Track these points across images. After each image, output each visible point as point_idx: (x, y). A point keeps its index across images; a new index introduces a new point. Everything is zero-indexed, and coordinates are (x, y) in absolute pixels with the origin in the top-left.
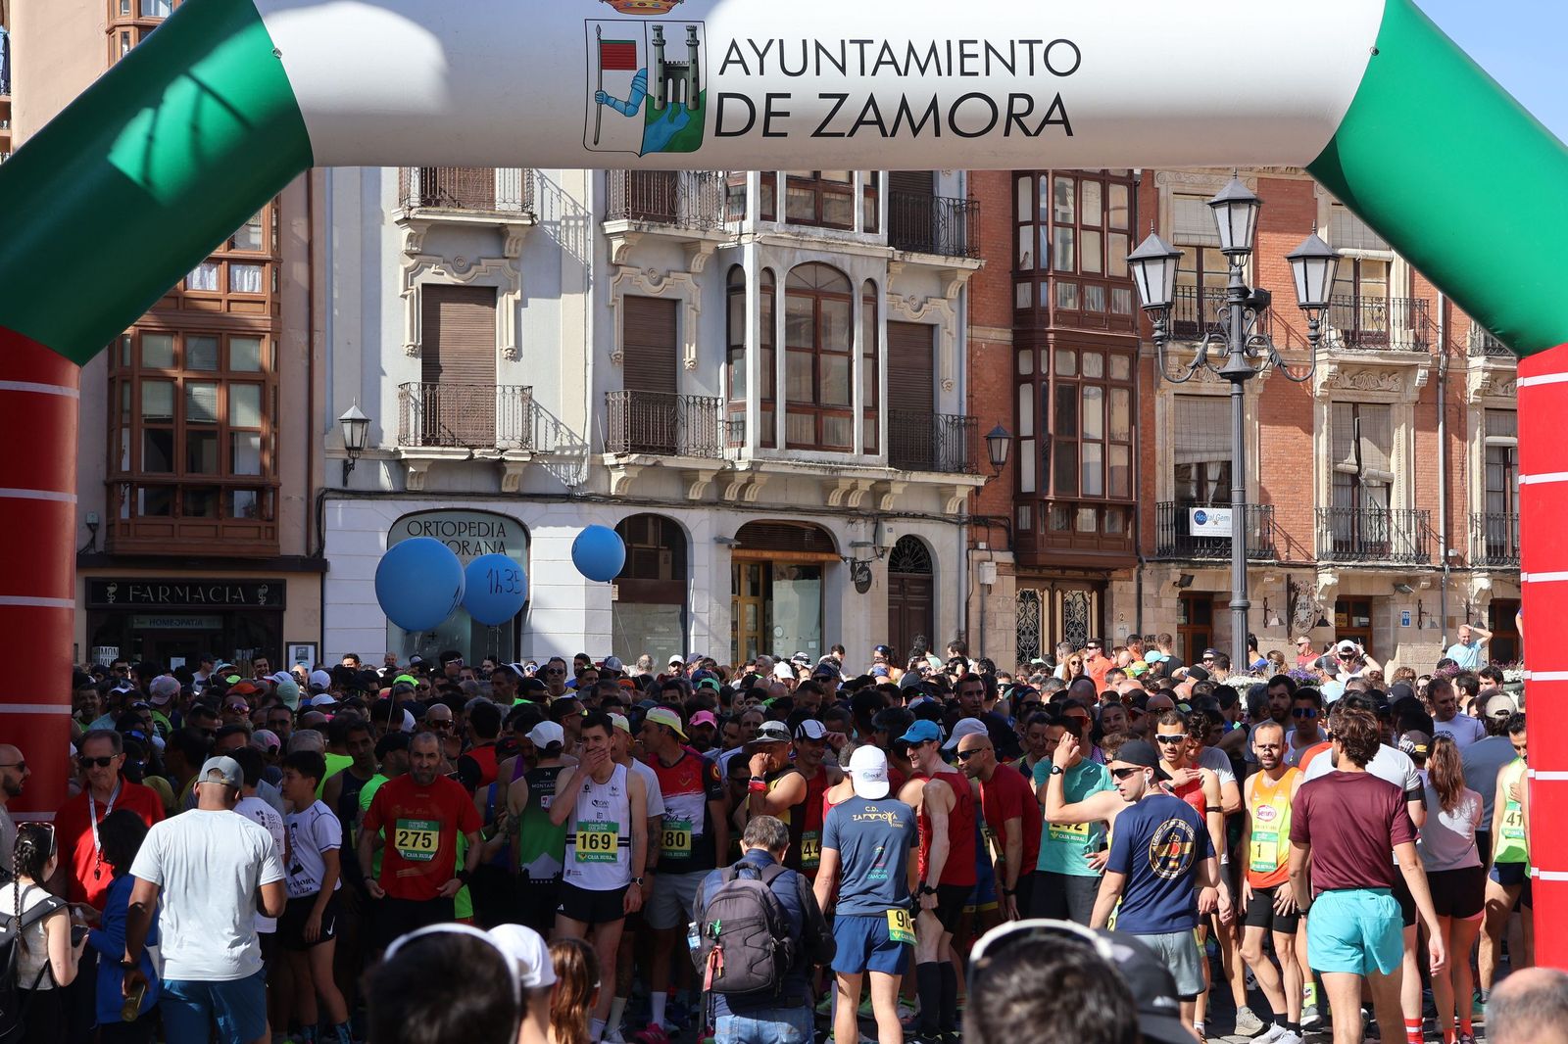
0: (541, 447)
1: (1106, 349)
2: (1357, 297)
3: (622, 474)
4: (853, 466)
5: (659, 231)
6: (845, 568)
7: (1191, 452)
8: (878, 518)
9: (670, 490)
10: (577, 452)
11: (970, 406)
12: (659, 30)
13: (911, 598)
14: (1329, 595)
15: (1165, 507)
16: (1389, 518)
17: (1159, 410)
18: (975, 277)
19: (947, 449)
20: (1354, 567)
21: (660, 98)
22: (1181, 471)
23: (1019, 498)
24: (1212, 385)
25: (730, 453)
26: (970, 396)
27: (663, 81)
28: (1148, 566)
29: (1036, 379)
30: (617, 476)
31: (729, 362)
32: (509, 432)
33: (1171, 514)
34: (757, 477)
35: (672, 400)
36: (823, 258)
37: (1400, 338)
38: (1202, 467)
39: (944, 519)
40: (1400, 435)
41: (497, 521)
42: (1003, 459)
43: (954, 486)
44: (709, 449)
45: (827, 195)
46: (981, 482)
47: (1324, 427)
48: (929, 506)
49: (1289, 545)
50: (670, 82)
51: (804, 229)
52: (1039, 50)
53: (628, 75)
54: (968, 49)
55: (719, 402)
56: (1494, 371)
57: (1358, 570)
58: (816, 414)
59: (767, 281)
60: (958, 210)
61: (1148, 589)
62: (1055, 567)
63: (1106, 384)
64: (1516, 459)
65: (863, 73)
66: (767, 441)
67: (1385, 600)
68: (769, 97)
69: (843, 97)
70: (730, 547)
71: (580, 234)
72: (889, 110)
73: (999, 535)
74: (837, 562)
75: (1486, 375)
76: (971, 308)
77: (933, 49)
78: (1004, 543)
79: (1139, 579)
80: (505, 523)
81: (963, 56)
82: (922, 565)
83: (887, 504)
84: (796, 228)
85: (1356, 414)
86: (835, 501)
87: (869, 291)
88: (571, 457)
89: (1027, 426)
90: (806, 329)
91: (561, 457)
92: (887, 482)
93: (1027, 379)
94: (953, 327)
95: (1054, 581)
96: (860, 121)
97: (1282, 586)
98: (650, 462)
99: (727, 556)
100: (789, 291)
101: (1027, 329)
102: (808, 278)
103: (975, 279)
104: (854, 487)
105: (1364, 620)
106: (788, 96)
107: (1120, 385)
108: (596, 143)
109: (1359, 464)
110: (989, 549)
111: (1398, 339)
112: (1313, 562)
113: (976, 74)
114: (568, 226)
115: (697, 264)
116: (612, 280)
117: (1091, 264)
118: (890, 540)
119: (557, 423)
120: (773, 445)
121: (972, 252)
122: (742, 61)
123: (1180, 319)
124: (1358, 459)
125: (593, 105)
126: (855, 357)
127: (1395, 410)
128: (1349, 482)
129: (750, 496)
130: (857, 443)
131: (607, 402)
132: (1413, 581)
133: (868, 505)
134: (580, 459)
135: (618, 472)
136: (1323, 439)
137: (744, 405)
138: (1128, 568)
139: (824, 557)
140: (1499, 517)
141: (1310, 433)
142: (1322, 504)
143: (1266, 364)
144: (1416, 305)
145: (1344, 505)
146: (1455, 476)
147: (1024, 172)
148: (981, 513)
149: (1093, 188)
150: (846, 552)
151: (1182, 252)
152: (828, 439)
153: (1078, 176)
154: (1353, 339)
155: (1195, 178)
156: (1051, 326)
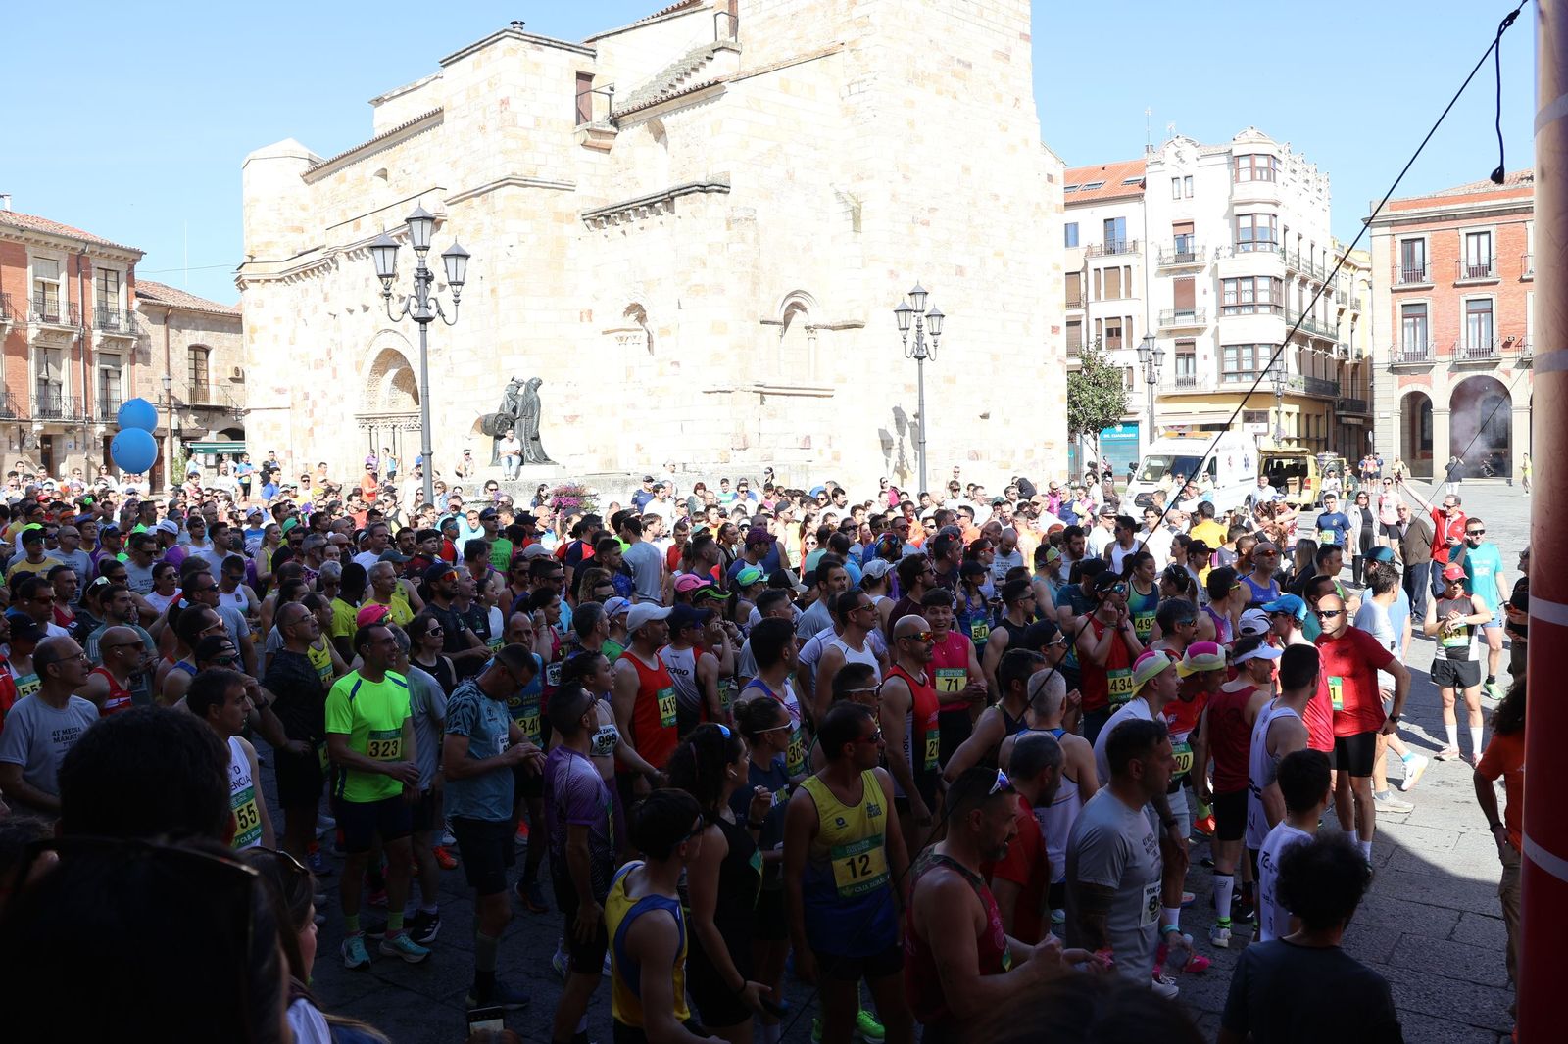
2: (44, 299)
14: (38, 435)
16: (61, 399)
20: (48, 422)
37: (64, 319)
40: (65, 362)
47: (33, 358)
49: (20, 412)
56: (104, 337)
57: (51, 423)
64: (111, 375)
67: (59, 437)
75: (101, 338)
85: (46, 353)
97: (18, 431)
105: (49, 445)
109: (48, 375)
112: (30, 419)
124: (48, 373)
127: (62, 352)
128: (43, 383)
132: (75, 428)
136: (33, 362)
140: (106, 401)
141: (27, 360)
142: (34, 393)
143: (8, 328)
144: (71, 305)
145: (42, 394)
146: (88, 382)
154: (44, 318)
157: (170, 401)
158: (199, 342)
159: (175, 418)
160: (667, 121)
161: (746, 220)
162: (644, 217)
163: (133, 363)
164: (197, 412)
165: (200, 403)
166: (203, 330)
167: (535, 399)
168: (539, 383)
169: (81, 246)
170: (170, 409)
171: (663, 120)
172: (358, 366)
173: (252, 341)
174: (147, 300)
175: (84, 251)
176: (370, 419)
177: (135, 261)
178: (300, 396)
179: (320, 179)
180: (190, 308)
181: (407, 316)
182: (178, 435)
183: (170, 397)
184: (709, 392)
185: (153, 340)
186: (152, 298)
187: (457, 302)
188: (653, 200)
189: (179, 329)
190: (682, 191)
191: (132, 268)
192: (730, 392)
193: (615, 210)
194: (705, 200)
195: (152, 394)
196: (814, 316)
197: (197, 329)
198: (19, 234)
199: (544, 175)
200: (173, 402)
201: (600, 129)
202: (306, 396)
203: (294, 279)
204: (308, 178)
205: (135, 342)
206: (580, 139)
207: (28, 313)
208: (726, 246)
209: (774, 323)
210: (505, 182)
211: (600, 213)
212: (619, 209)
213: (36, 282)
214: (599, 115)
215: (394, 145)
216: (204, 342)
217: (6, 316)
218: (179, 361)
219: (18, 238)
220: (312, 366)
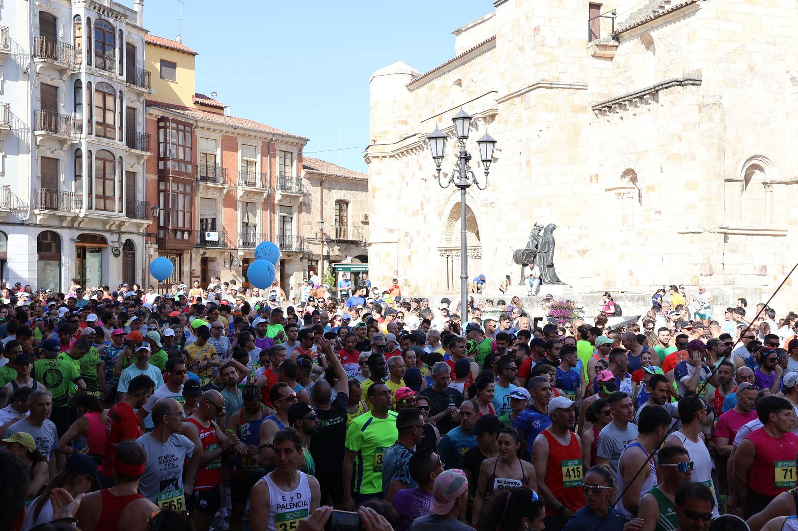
0: (13, 207)
1: (185, 183)
2: (248, 172)
3: (42, 217)
4: (115, 216)
5: (55, 135)
6: (110, 249)
7: (204, 215)
8: (120, 233)
9: (56, 223)
10: (25, 209)
11: (146, 199)
13: (128, 258)
14: (241, 258)
15: (198, 231)
16: (255, 235)
17: (196, 202)
18: (148, 158)
19: (140, 212)
20: (247, 249)
22: (202, 220)
23: (159, 227)
24: (210, 195)
25: (77, 211)
26: (146, 195)
28: (193, 249)
29: (165, 191)
30: (39, 218)
31: (76, 181)
32: (2, 201)
33: (199, 234)
34: (86, 220)
35: (58, 192)
36: (106, 149)
37: (259, 184)
38: (207, 219)
39: (139, 234)
40: (259, 212)
42: (156, 215)
43: (142, 223)
44: (69, 209)
45: (107, 128)
46: (151, 222)
47: (240, 209)
48: (135, 230)
49: (230, 243)
51: (101, 139)
55: (72, 194)
56: (283, 195)
57: (247, 251)
58: (104, 199)
59: (90, 155)
60: (142, 136)
61: (193, 256)
63: (184, 194)
64: (286, 219)
66: (90, 208)
70: (75, 242)
71: (26, 134)
73: (154, 239)
74: (107, 247)
75: (281, 196)
76: (146, 168)
78: (155, 242)
79: (191, 253)
82: (132, 248)
83: (123, 229)
84: (98, 138)
85: (247, 206)
86: (107, 227)
87: (120, 160)
88: (23, 211)
89: (162, 206)
90: (102, 172)
91: (20, 210)
92: (124, 222)
93: (162, 191)
94: (141, 174)
95: (168, 253)
97: (229, 255)
98: (52, 213)
99: (74, 245)
100: (96, 158)
101: (162, 176)
102: (102, 155)
103: (148, 160)
104: (114, 223)
105: (247, 265)
107: (187, 194)
109: (248, 220)
110: (151, 243)
112: (237, 248)
114: (21, 131)
115: (66, 147)
116: (37, 151)
117: (181, 157)
118: (123, 241)
119: (18, 199)
120: (91, 208)
121: (147, 150)
123: (202, 175)
124: (248, 218)
126: (116, 181)
127: (257, 205)
128: (245, 225)
129: (82, 226)
130: (117, 209)
131: (36, 192)
134: (27, 211)
135: (40, 216)
136: (239, 212)
137: (82, 195)
138: (188, 249)
139: (103, 245)
140: (283, 236)
141: (236, 210)
142: (240, 231)
143: (226, 190)
144: (263, 175)
145: (245, 232)
146: (272, 224)
147: (162, 127)
148: (149, 232)
149: (181, 134)
150: (110, 243)
151: (202, 155)
152: (108, 207)
153: (177, 129)
154: (247, 184)
155: (206, 133)
156: (170, 175)
157: (322, 236)
158: (342, 198)
159: (326, 248)
160: (655, 35)
161: (714, 104)
162: (637, 106)
163: (300, 212)
164: (340, 244)
165: (341, 238)
166: (345, 190)
167: (551, 239)
168: (554, 228)
169: (270, 137)
170: (323, 242)
171: (652, 34)
172: (440, 214)
173: (373, 197)
174: (309, 171)
175: (272, 140)
176: (447, 250)
177: (303, 145)
178: (403, 234)
179: (418, 88)
180: (337, 176)
181: (452, 184)
182: (327, 259)
183: (323, 234)
184: (683, 233)
185: (313, 197)
186: (313, 169)
187: (487, 174)
188: (643, 93)
189: (330, 189)
190: (664, 86)
191: (301, 150)
192: (699, 233)
193: (615, 102)
194: (681, 91)
195: (311, 233)
196: (770, 174)
197: (340, 189)
198: (233, 130)
199: (565, 80)
200: (324, 237)
201: (605, 43)
202: (407, 234)
203: (401, 155)
204: (411, 87)
205: (301, 198)
206: (591, 52)
207: (237, 180)
208: (697, 124)
209: (736, 181)
210: (537, 86)
211: (605, 105)
212: (618, 101)
213: (243, 160)
214: (605, 34)
215: (466, 62)
216: (345, 198)
217: (224, 183)
218: (329, 210)
219: (233, 133)
220: (411, 214)
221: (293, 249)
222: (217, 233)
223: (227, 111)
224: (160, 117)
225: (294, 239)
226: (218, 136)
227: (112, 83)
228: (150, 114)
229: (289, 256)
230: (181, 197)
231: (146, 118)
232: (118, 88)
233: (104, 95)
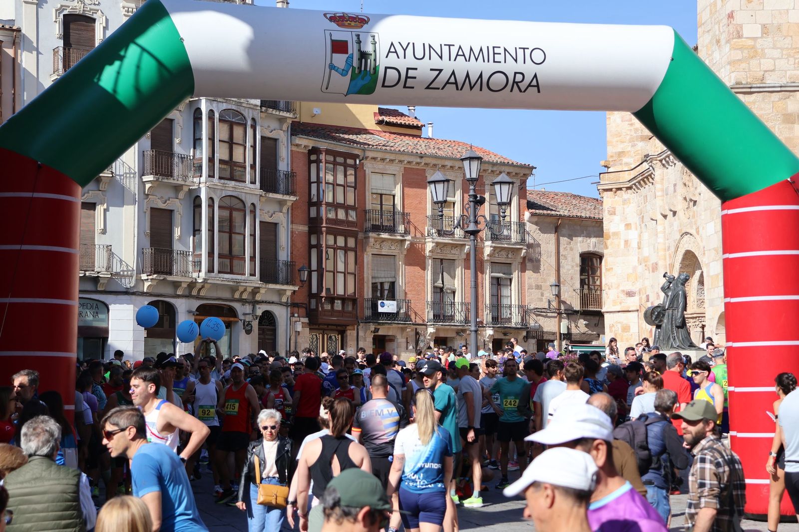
0: (114, 270)
1: (346, 235)
2: (441, 216)
3: (150, 283)
4: (245, 281)
5: (166, 181)
6: (241, 324)
7: (378, 278)
8: (254, 303)
9: (169, 290)
10: (130, 273)
11: (292, 257)
12: (358, 36)
13: (267, 337)
14: (432, 337)
15: (368, 300)
16: (454, 305)
17: (365, 260)
18: (294, 204)
19: (282, 275)
20: (442, 325)
21: (358, 68)
22: (374, 285)
23: (311, 296)
24: (386, 250)
25: (195, 275)
26: (292, 253)
27: (360, 60)
28: (361, 324)
29: (318, 246)
30: (147, 284)
31: (194, 236)
32: (101, 265)
33: (370, 303)
34: (206, 285)
35: (171, 252)
36: (233, 194)
38: (382, 284)
39: (281, 304)
40: (458, 271)
41: (95, 303)
42: (305, 279)
43: (286, 290)
44: (185, 273)
45: (235, 168)
46: (296, 288)
47: (430, 268)
48: (275, 298)
49: (416, 315)
50: (363, 60)
51: (226, 181)
52: (528, 52)
53: (345, 56)
54: (497, 50)
55: (191, 253)
56: (494, 247)
57: (443, 327)
58: (230, 259)
59: (211, 203)
60: (287, 175)
61: (361, 334)
62: (325, 324)
63: (346, 249)
64: (502, 282)
65: (450, 60)
66: (211, 270)
67: (452, 339)
68: (408, 69)
69: (441, 71)
70: (194, 314)
71: (132, 180)
72: (461, 77)
73: (303, 311)
74: (238, 321)
75: (492, 248)
76: (292, 217)
77: (481, 50)
78: (305, 314)
79: (358, 329)
80: (99, 304)
81: (494, 54)
82: (272, 323)
83: (258, 297)
84: (222, 181)
85: (442, 264)
86: (237, 296)
87: (252, 208)
88: (128, 276)
89: (314, 266)
90: (226, 224)
91: (123, 276)
92: (259, 288)
93: (314, 246)
94: (285, 224)
95: (324, 330)
96: (448, 82)
97: (413, 333)
98: (162, 278)
99: (193, 318)
100: (220, 207)
101: (314, 226)
102: (227, 202)
103: (294, 206)
104: (245, 290)
106: (416, 69)
107: (351, 249)
108: (327, 89)
109: (443, 284)
110: (299, 317)
111: (458, 234)
112: (425, 323)
113: (500, 62)
114: (126, 177)
115: (181, 195)
116: (146, 201)
117: (340, 199)
118: (259, 312)
119: (121, 261)
120: (213, 271)
121: (293, 193)
122: (396, 52)
123: (374, 223)
124: (443, 281)
125: (328, 70)
126: (246, 235)
127: (457, 262)
128: (439, 291)
129: (202, 293)
130: (247, 271)
131: (143, 253)
132: (464, 331)
133: (250, 298)
134: (132, 276)
135: (148, 282)
136: (429, 273)
137: (201, 255)
138: (353, 325)
139: (232, 319)
140: (497, 305)
141: (424, 270)
142: (429, 299)
143: (407, 243)
145: (438, 300)
146: (480, 290)
147: (314, 162)
148: (296, 302)
149: (340, 169)
150: (241, 317)
151: (375, 196)
152: (235, 269)
153: (335, 163)
154: (440, 233)
155: (379, 166)
156: (324, 225)
157: (559, 306)
158: (591, 249)
159: (565, 323)
163: (523, 270)
164: (588, 317)
165: (591, 308)
166: (596, 237)
167: (680, 293)
170: (560, 314)
172: (671, 268)
174: (539, 211)
177: (526, 176)
178: (644, 297)
180: (581, 217)
182: (568, 339)
183: (560, 302)
185: (543, 248)
186: (543, 209)
189: (570, 237)
191: (523, 183)
195: (541, 300)
197: (589, 236)
198: (419, 160)
199: (772, 80)
200: (563, 308)
202: (648, 299)
203: (639, 186)
205: (524, 251)
207: (426, 228)
216: (596, 249)
217: (407, 232)
218: (570, 267)
219: (418, 163)
220: (651, 269)
221: (513, 325)
222: (395, 303)
223: (428, 132)
224: (310, 148)
225: (515, 310)
226: (398, 168)
227: (241, 110)
228: (297, 145)
229: (505, 334)
230: (341, 254)
231: (292, 151)
232: (248, 115)
233: (231, 126)
